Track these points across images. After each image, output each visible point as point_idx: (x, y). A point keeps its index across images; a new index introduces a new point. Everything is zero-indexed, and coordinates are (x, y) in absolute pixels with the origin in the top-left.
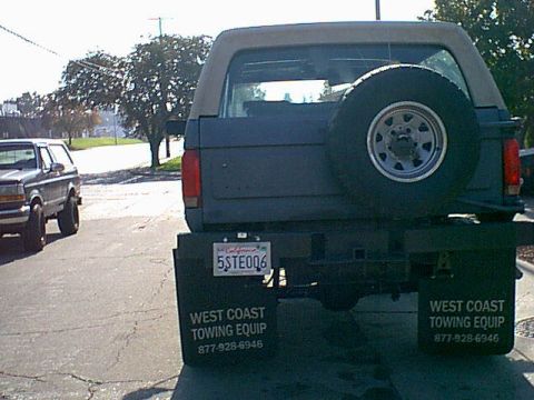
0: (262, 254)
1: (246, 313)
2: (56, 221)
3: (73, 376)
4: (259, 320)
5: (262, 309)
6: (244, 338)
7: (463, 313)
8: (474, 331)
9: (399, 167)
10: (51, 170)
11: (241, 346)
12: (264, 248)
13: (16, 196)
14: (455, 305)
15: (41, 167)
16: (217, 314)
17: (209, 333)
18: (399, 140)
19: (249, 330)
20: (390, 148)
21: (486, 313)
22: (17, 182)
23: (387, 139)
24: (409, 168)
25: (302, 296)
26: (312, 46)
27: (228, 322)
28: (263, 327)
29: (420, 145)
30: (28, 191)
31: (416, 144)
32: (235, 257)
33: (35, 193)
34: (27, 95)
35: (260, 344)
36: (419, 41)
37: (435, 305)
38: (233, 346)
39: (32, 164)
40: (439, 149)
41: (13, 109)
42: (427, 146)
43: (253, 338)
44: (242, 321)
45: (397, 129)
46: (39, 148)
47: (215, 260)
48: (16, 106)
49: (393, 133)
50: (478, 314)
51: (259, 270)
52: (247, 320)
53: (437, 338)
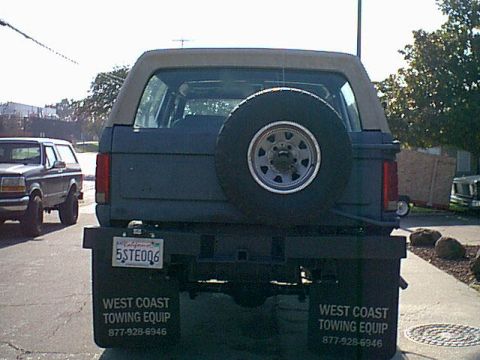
0: (155, 249)
1: (153, 303)
2: (57, 212)
3: (10, 345)
4: (164, 310)
5: (167, 299)
6: (150, 325)
7: (350, 318)
8: (359, 336)
9: (278, 179)
10: (53, 167)
11: (148, 332)
12: (158, 244)
13: (17, 187)
14: (342, 310)
15: (44, 164)
16: (127, 301)
17: (119, 317)
18: (279, 155)
19: (154, 318)
20: (271, 162)
21: (370, 319)
22: (19, 175)
23: (269, 154)
24: (287, 180)
25: (217, 292)
26: (223, 68)
27: (137, 309)
28: (166, 317)
29: (299, 162)
30: (29, 183)
31: (295, 160)
32: (132, 250)
33: (36, 186)
34: (65, 101)
35: (164, 332)
36: (319, 68)
37: (324, 309)
38: (140, 331)
39: (36, 161)
40: (314, 166)
41: (52, 113)
42: (305, 162)
43: (158, 325)
44: (149, 310)
45: (279, 146)
46: (45, 147)
47: (114, 253)
48: (55, 110)
49: (275, 149)
50: (363, 320)
51: (152, 263)
52: (154, 309)
53: (325, 340)
